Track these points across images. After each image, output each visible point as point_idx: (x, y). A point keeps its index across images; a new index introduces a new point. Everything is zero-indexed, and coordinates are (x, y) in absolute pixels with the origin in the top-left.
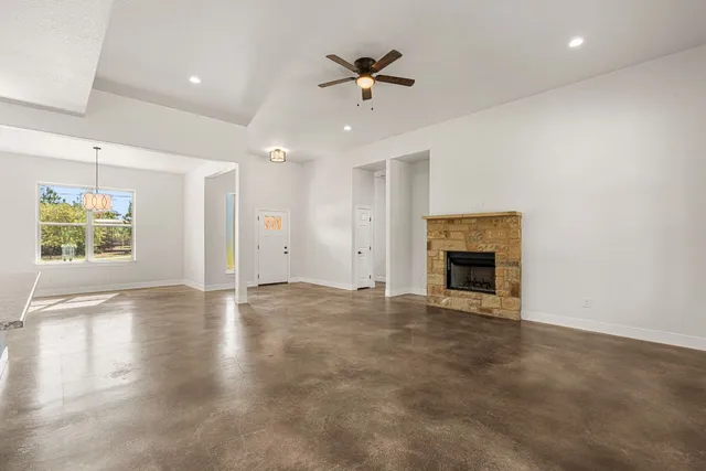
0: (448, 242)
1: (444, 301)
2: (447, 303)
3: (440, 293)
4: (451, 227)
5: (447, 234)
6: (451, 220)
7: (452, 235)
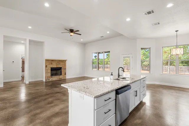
0: (52, 65)
1: (51, 79)
2: (52, 79)
3: (50, 77)
4: (53, 62)
5: (52, 63)
6: (53, 60)
7: (53, 64)
